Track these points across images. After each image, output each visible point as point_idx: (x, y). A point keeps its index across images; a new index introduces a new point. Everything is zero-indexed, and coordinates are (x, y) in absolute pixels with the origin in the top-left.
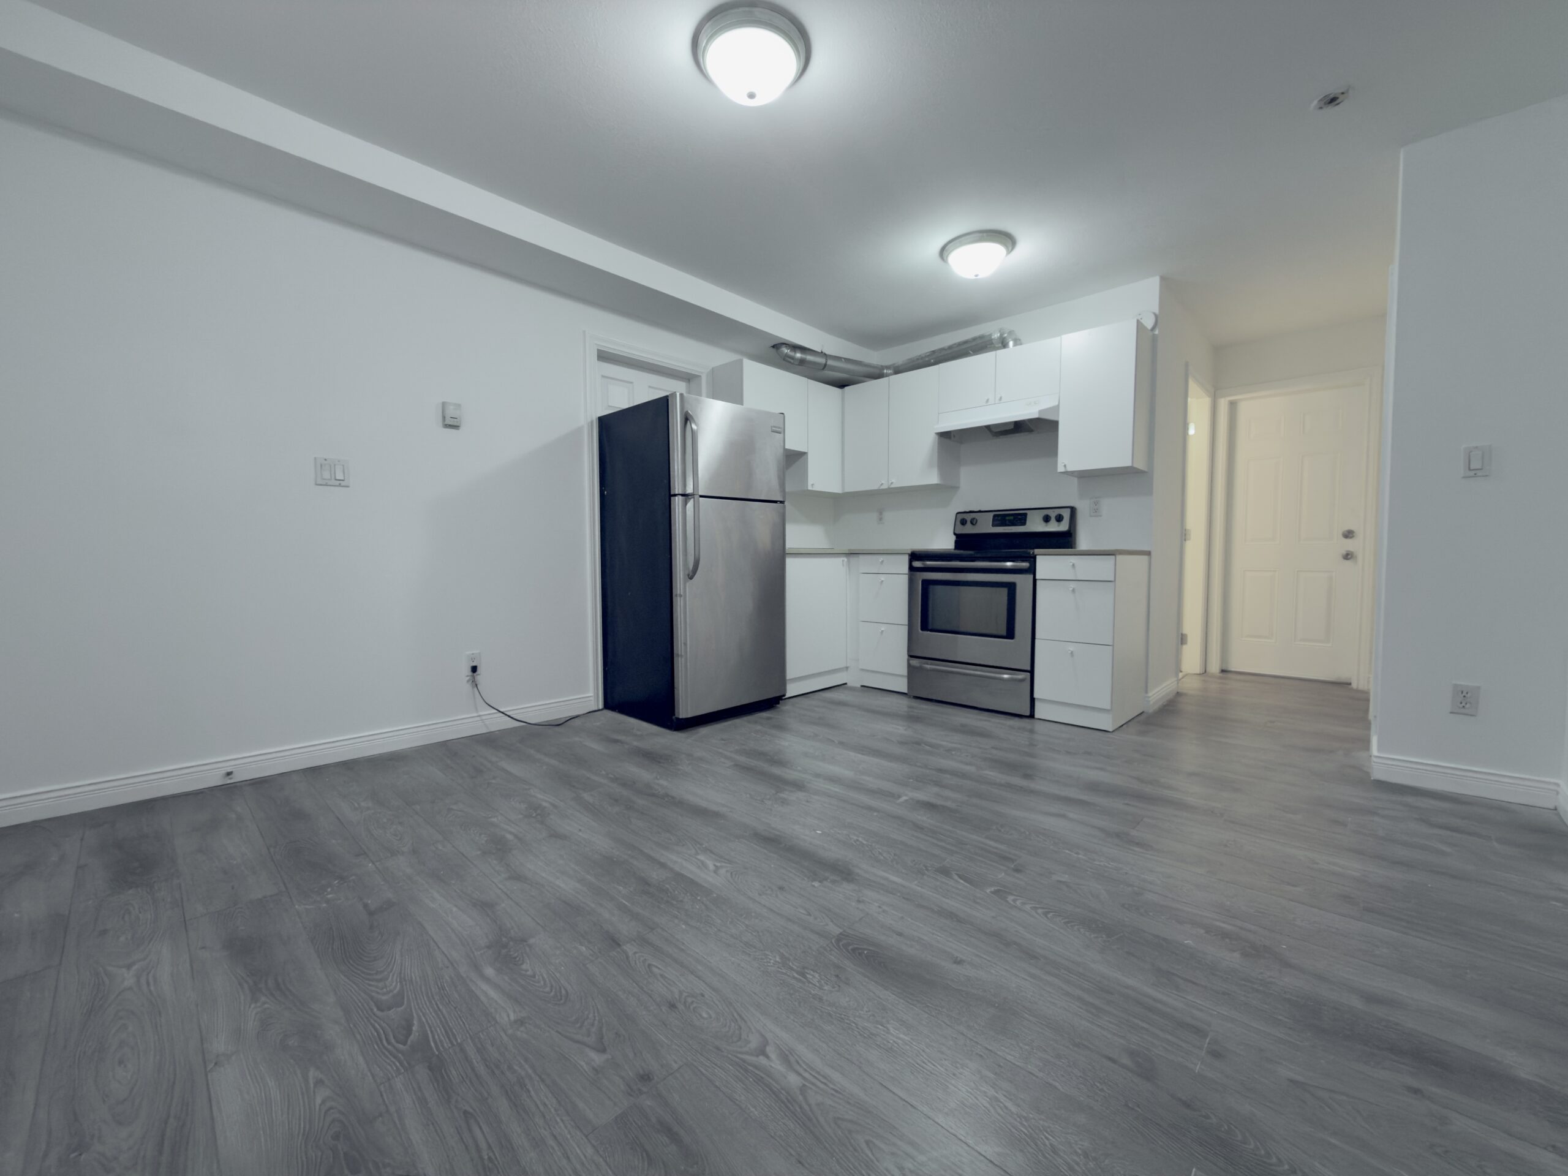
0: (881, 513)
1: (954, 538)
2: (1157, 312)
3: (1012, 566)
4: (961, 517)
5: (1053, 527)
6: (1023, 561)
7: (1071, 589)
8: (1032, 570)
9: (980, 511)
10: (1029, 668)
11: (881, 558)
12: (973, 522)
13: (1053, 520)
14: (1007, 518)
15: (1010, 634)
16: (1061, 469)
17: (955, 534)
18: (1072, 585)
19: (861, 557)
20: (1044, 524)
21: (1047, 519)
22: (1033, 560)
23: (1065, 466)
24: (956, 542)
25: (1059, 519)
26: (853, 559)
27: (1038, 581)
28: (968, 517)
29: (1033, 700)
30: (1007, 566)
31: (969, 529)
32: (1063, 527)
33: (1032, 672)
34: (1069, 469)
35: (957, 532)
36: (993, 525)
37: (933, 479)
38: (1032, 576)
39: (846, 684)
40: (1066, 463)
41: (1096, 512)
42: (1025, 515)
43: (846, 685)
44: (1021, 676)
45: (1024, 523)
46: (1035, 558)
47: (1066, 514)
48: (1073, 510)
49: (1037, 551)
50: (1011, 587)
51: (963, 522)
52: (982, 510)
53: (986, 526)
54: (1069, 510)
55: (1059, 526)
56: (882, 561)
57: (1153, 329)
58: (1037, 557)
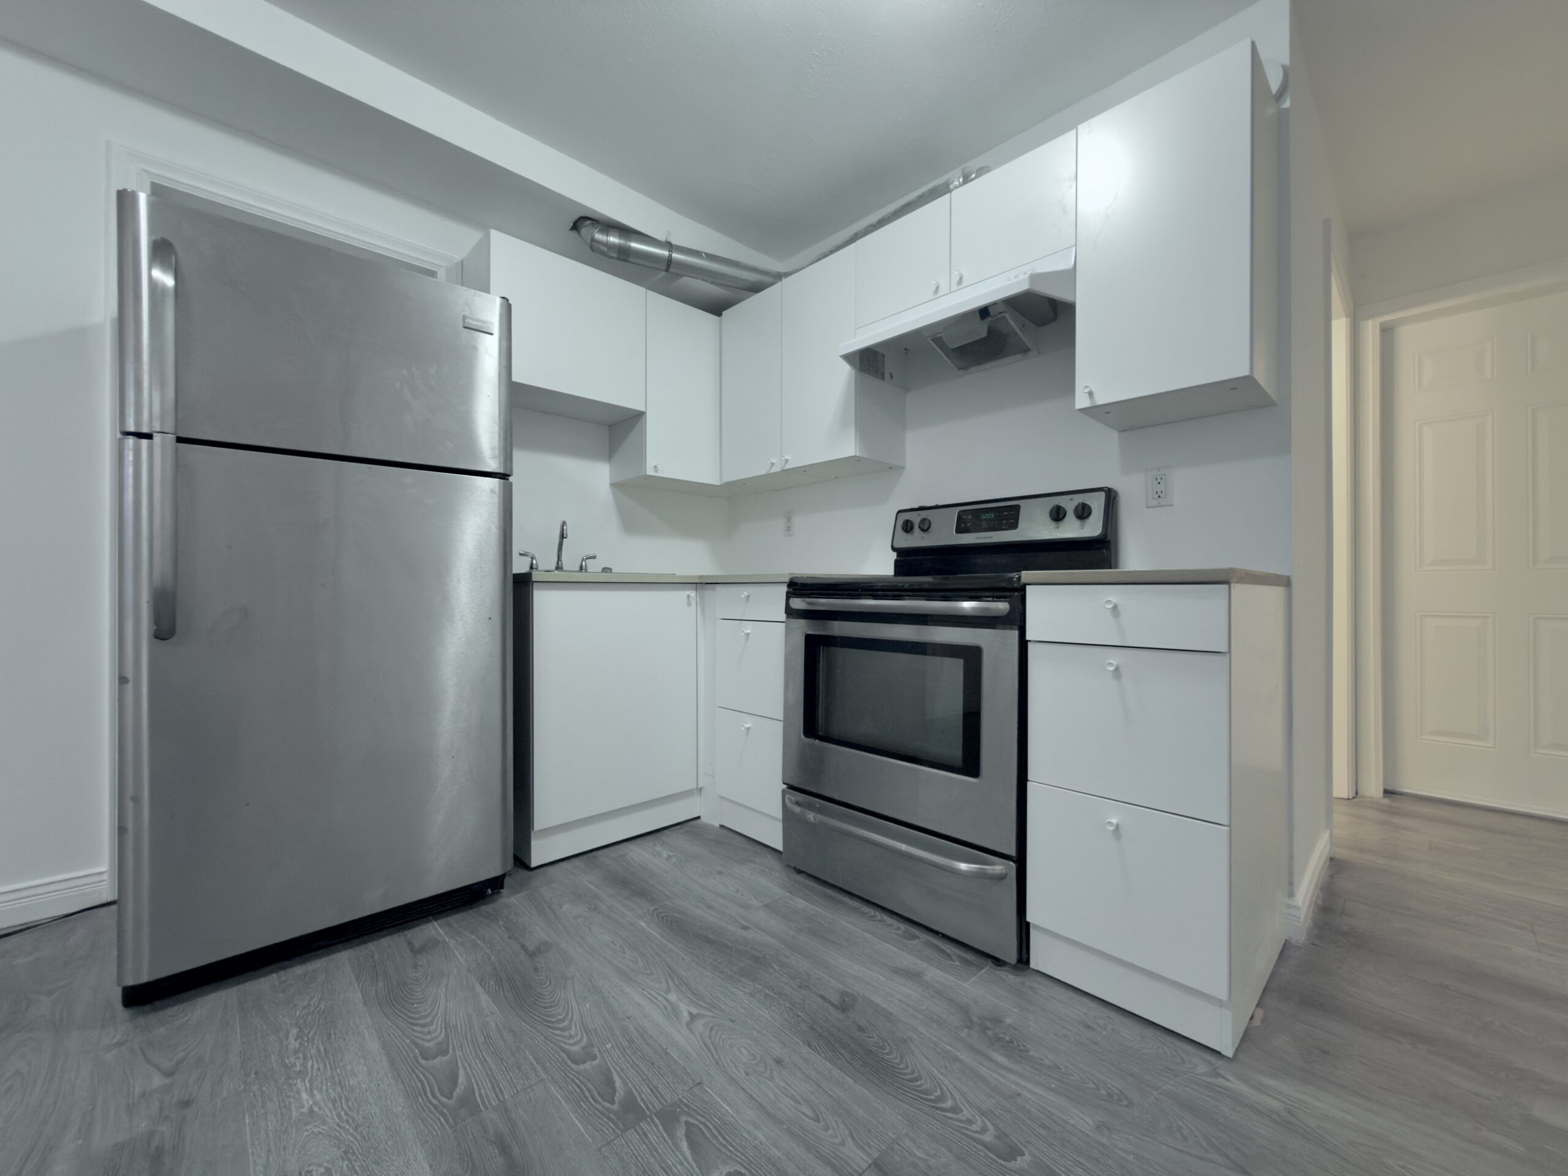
0: (789, 519)
1: (894, 556)
2: (1287, 62)
3: (974, 609)
4: (904, 517)
5: (1071, 530)
6: (998, 598)
7: (1111, 669)
8: (1017, 619)
9: (937, 507)
10: (1012, 851)
11: (744, 592)
12: (925, 526)
13: (1070, 516)
14: (984, 517)
15: (970, 765)
16: (1082, 401)
17: (894, 549)
18: (1115, 658)
19: (718, 588)
20: (1051, 524)
21: (1058, 515)
22: (1017, 595)
23: (1091, 394)
24: (897, 564)
25: (1083, 513)
26: (709, 593)
27: (1030, 646)
28: (915, 518)
29: (1024, 929)
30: (963, 609)
31: (917, 540)
32: (1092, 529)
33: (1020, 860)
34: (1101, 400)
35: (897, 545)
36: (960, 530)
37: (848, 448)
38: (1016, 633)
39: (699, 818)
40: (1093, 389)
41: (1159, 497)
42: (1017, 508)
43: (698, 821)
44: (999, 867)
45: (1014, 525)
46: (1022, 590)
47: (1097, 504)
48: (1111, 497)
49: (1026, 575)
50: (972, 657)
51: (908, 527)
52: (940, 504)
53: (945, 534)
54: (1103, 494)
55: (1082, 527)
56: (748, 597)
57: (1280, 95)
58: (1028, 588)
